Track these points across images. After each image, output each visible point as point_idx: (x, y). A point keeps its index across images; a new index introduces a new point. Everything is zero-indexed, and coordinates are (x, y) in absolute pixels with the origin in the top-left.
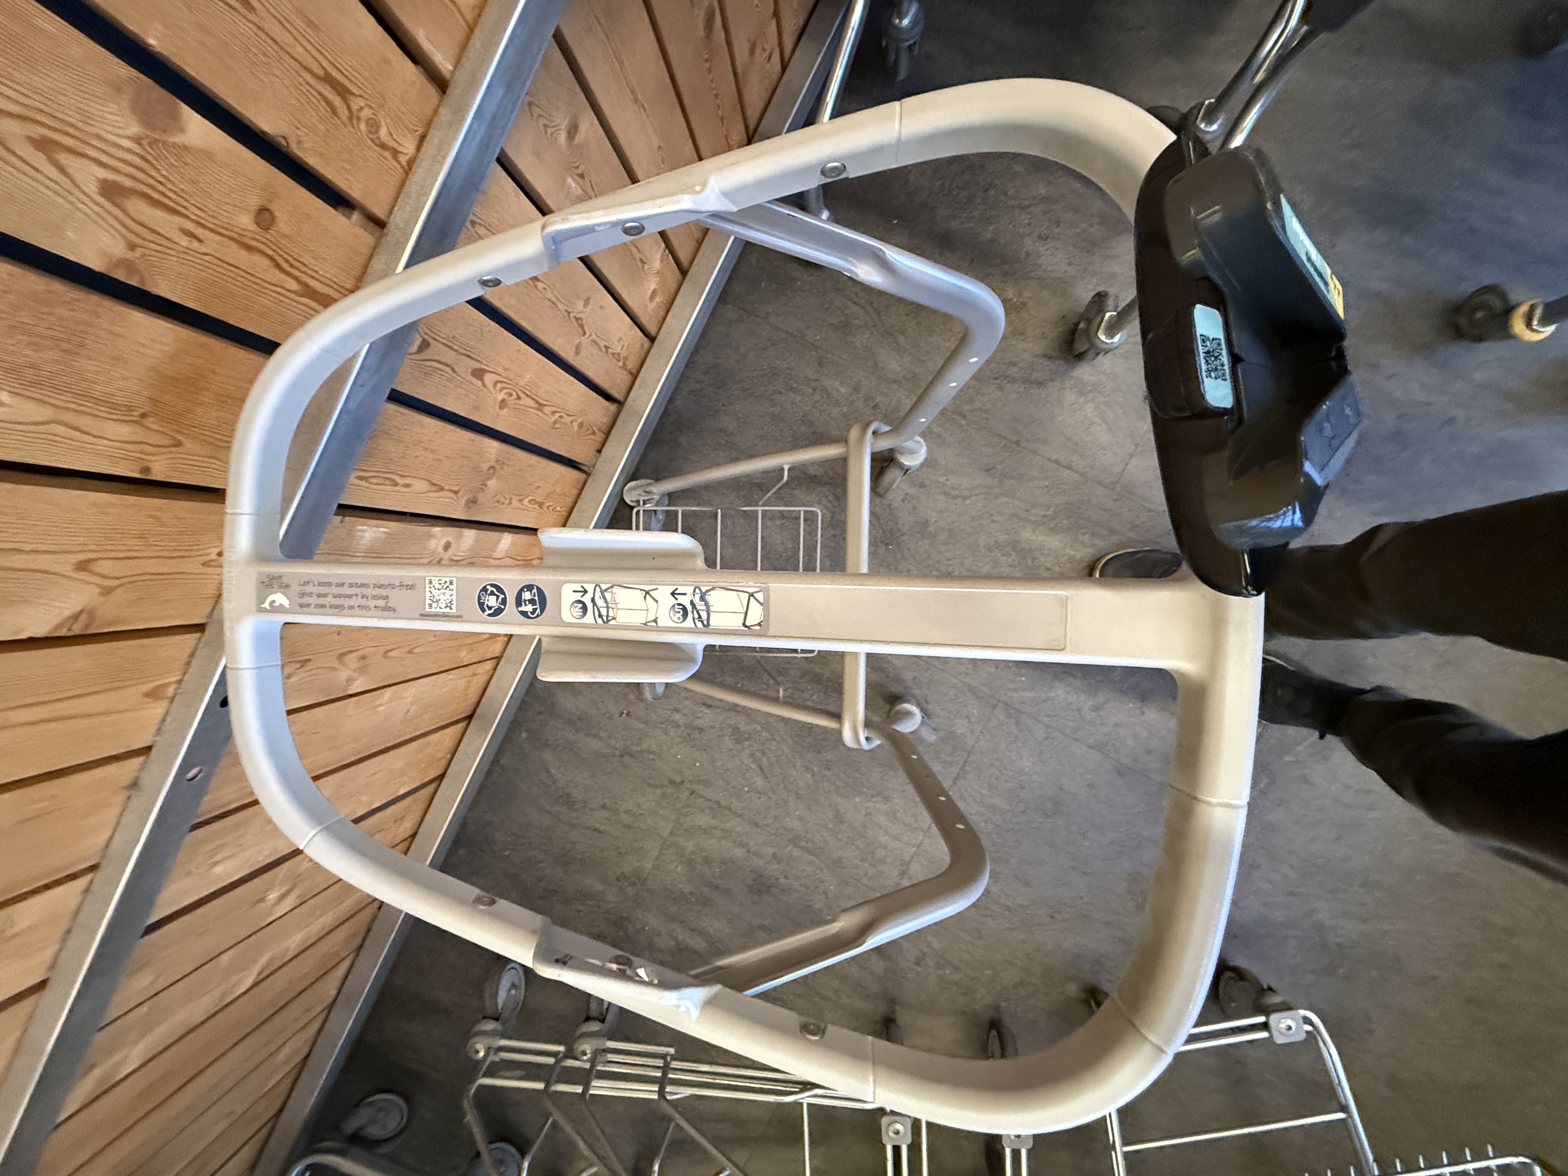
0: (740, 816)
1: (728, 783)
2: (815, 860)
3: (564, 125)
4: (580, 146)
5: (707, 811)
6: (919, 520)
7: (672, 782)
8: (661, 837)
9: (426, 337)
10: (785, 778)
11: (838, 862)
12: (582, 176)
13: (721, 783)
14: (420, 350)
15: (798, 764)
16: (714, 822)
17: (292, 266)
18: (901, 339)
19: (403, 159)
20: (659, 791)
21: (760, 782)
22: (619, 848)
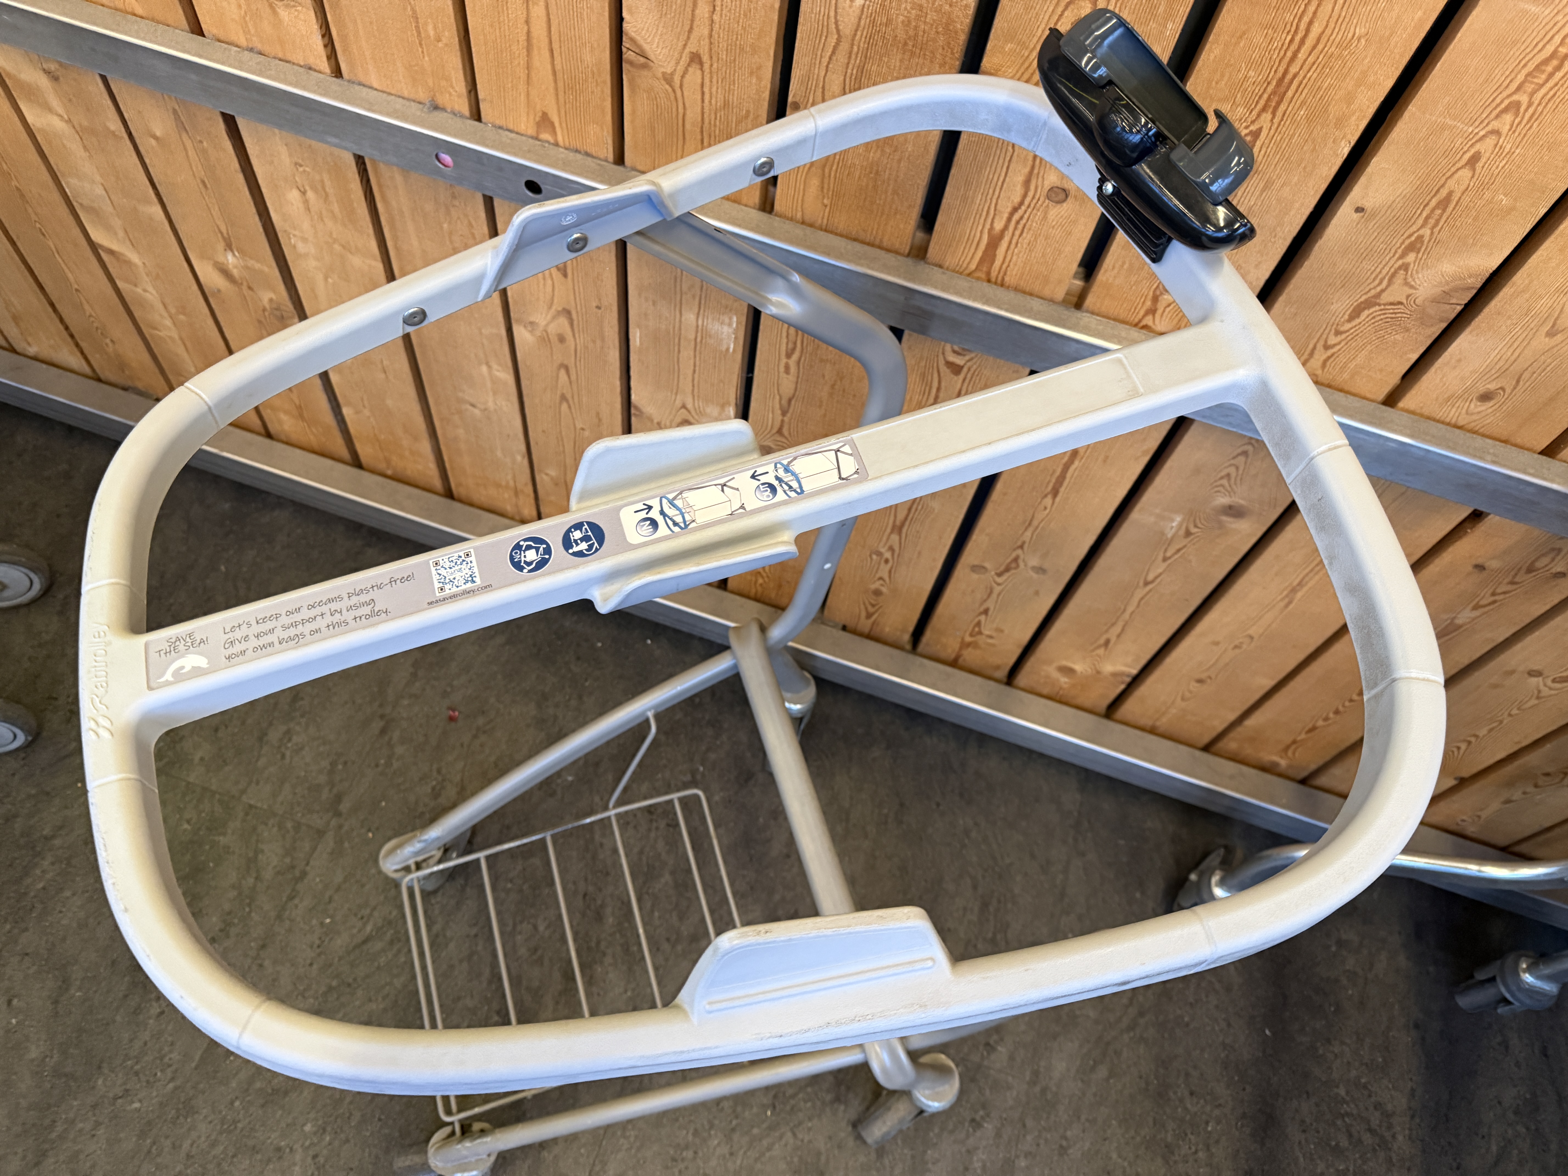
0: (279, 917)
1: (338, 889)
2: (193, 1065)
3: (1237, 500)
4: (1221, 525)
5: (288, 860)
6: (823, 1158)
7: (338, 798)
8: (243, 792)
9: (965, 370)
10: (349, 985)
11: (188, 1109)
12: (1188, 534)
13: (339, 878)
14: (949, 364)
15: (373, 1006)
16: (268, 874)
17: (1018, 222)
18: (1102, 1072)
19: (1148, 321)
20: (322, 779)
21: (340, 942)
22: (226, 727)
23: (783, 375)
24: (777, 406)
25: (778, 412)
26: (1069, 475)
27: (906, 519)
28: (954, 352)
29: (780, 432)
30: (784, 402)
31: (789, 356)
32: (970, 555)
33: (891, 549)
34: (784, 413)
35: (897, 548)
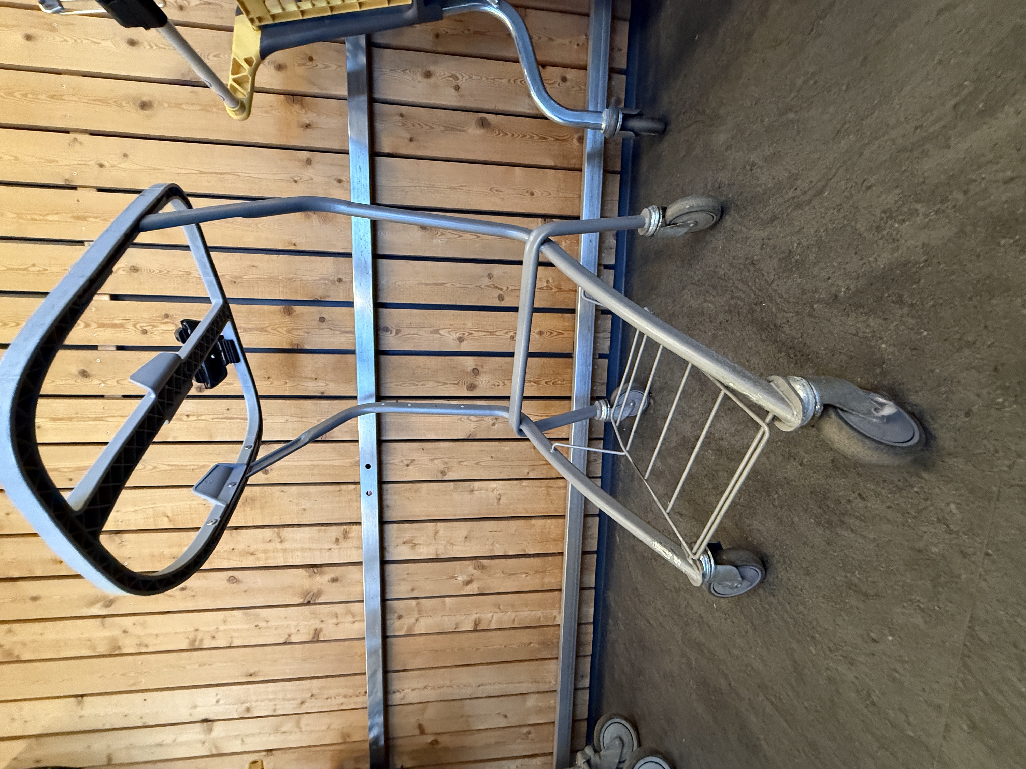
23: (427, 386)
24: (443, 386)
25: (446, 386)
26: (431, 282)
27: (484, 331)
28: (391, 333)
29: (457, 384)
30: (441, 384)
31: (417, 385)
32: (497, 303)
33: (506, 333)
34: (447, 384)
35: (505, 331)
